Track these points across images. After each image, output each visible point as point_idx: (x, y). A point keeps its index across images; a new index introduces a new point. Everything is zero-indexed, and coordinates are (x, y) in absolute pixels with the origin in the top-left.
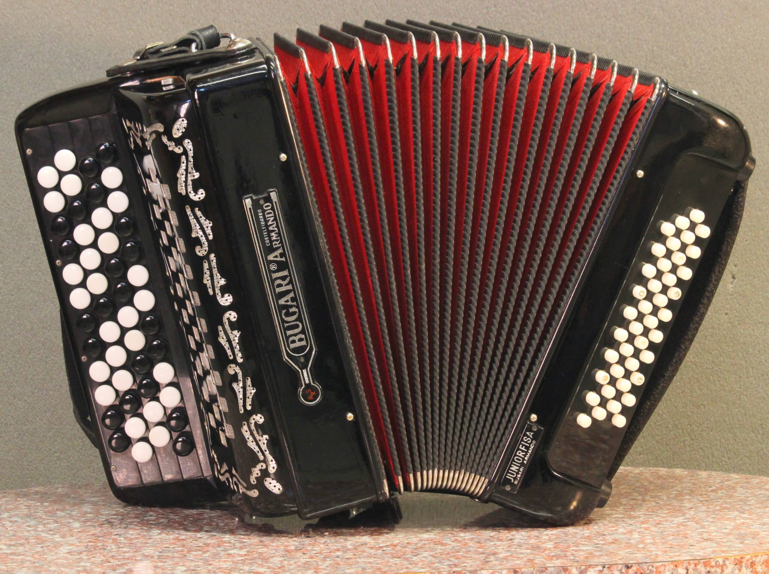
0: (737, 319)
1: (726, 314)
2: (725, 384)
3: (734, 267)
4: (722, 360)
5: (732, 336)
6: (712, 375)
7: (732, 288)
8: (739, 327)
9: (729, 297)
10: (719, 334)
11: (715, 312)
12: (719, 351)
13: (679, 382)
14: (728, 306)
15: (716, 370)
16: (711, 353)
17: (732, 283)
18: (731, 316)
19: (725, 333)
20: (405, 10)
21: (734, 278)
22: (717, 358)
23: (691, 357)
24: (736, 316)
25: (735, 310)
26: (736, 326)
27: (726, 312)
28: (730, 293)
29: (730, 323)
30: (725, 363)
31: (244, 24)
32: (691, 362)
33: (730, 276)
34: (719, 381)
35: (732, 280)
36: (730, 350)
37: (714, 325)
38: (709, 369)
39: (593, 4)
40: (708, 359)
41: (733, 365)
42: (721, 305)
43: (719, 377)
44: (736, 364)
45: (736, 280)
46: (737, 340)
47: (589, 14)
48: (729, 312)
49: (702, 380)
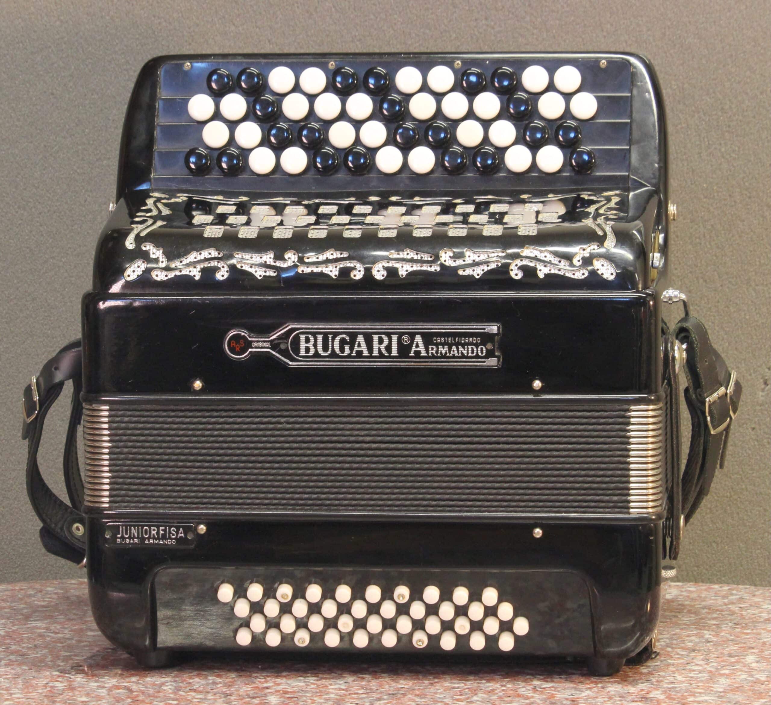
0: (767, 436)
1: (753, 429)
2: (745, 518)
3: (767, 370)
4: (744, 487)
5: (758, 457)
6: (729, 505)
7: (762, 396)
8: (768, 446)
9: (758, 408)
10: (742, 454)
11: (740, 426)
12: (740, 475)
14: (756, 419)
15: (736, 500)
16: (730, 478)
17: (763, 390)
18: (759, 431)
19: (750, 452)
20: (372, 17)
21: (766, 383)
22: (738, 484)
24: (765, 433)
25: (764, 424)
26: (764, 445)
27: (753, 426)
28: (760, 402)
29: (757, 441)
30: (747, 490)
31: (165, 21)
33: (762, 381)
34: (738, 514)
35: (763, 386)
36: (754, 475)
37: (737, 442)
38: (727, 497)
39: (612, 25)
40: (725, 485)
41: (756, 494)
42: (747, 417)
43: (739, 508)
44: (761, 493)
45: (769, 386)
46: (764, 463)
47: (605, 37)
48: (757, 427)
49: (717, 511)
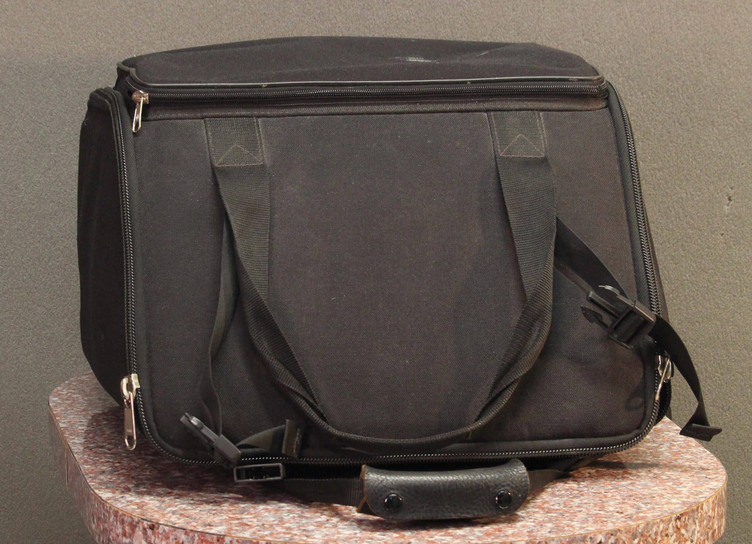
0: (733, 239)
1: (722, 234)
2: (719, 302)
3: (730, 190)
4: (717, 279)
5: (727, 256)
6: (707, 293)
7: (728, 209)
8: (734, 247)
9: (725, 218)
10: (715, 254)
11: (712, 233)
12: (714, 270)
13: (675, 299)
14: (724, 227)
15: (712, 289)
16: (707, 273)
17: (728, 205)
18: (726, 236)
19: (721, 253)
21: (730, 199)
22: (713, 277)
23: (687, 276)
24: (731, 237)
25: (730, 230)
26: (731, 247)
27: (722, 233)
28: (727, 214)
29: (726, 243)
30: (719, 282)
32: (688, 280)
33: (727, 198)
34: (714, 299)
35: (728, 202)
36: (725, 269)
37: (710, 245)
38: (705, 287)
40: (703, 278)
41: (727, 284)
42: (717, 225)
43: (714, 295)
44: (730, 283)
45: (732, 202)
46: (732, 260)
48: (725, 232)
49: (698, 298)
